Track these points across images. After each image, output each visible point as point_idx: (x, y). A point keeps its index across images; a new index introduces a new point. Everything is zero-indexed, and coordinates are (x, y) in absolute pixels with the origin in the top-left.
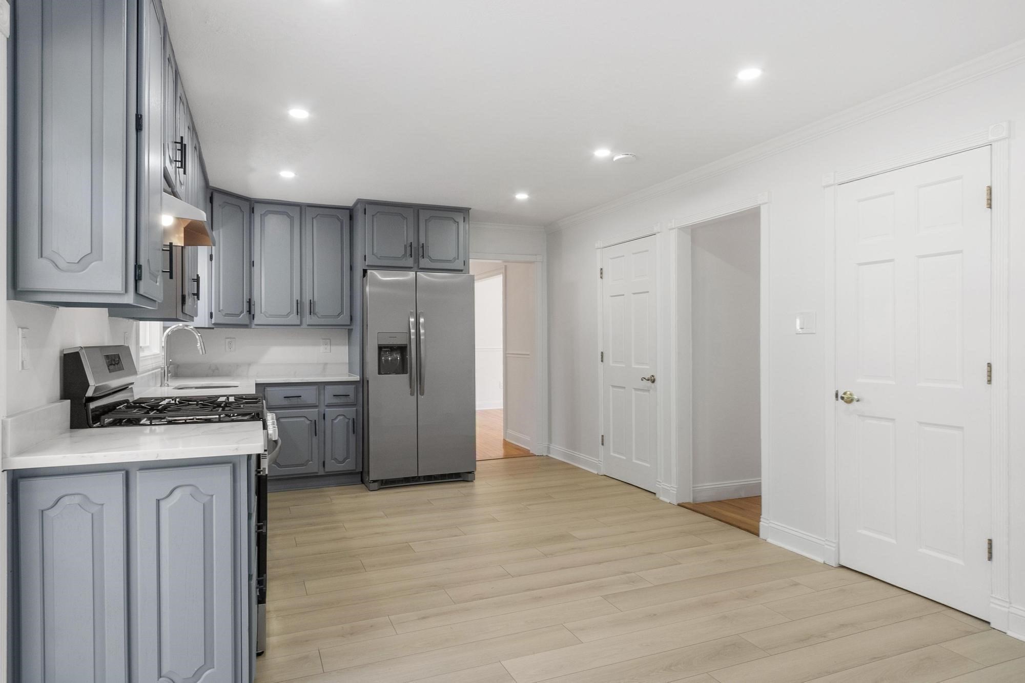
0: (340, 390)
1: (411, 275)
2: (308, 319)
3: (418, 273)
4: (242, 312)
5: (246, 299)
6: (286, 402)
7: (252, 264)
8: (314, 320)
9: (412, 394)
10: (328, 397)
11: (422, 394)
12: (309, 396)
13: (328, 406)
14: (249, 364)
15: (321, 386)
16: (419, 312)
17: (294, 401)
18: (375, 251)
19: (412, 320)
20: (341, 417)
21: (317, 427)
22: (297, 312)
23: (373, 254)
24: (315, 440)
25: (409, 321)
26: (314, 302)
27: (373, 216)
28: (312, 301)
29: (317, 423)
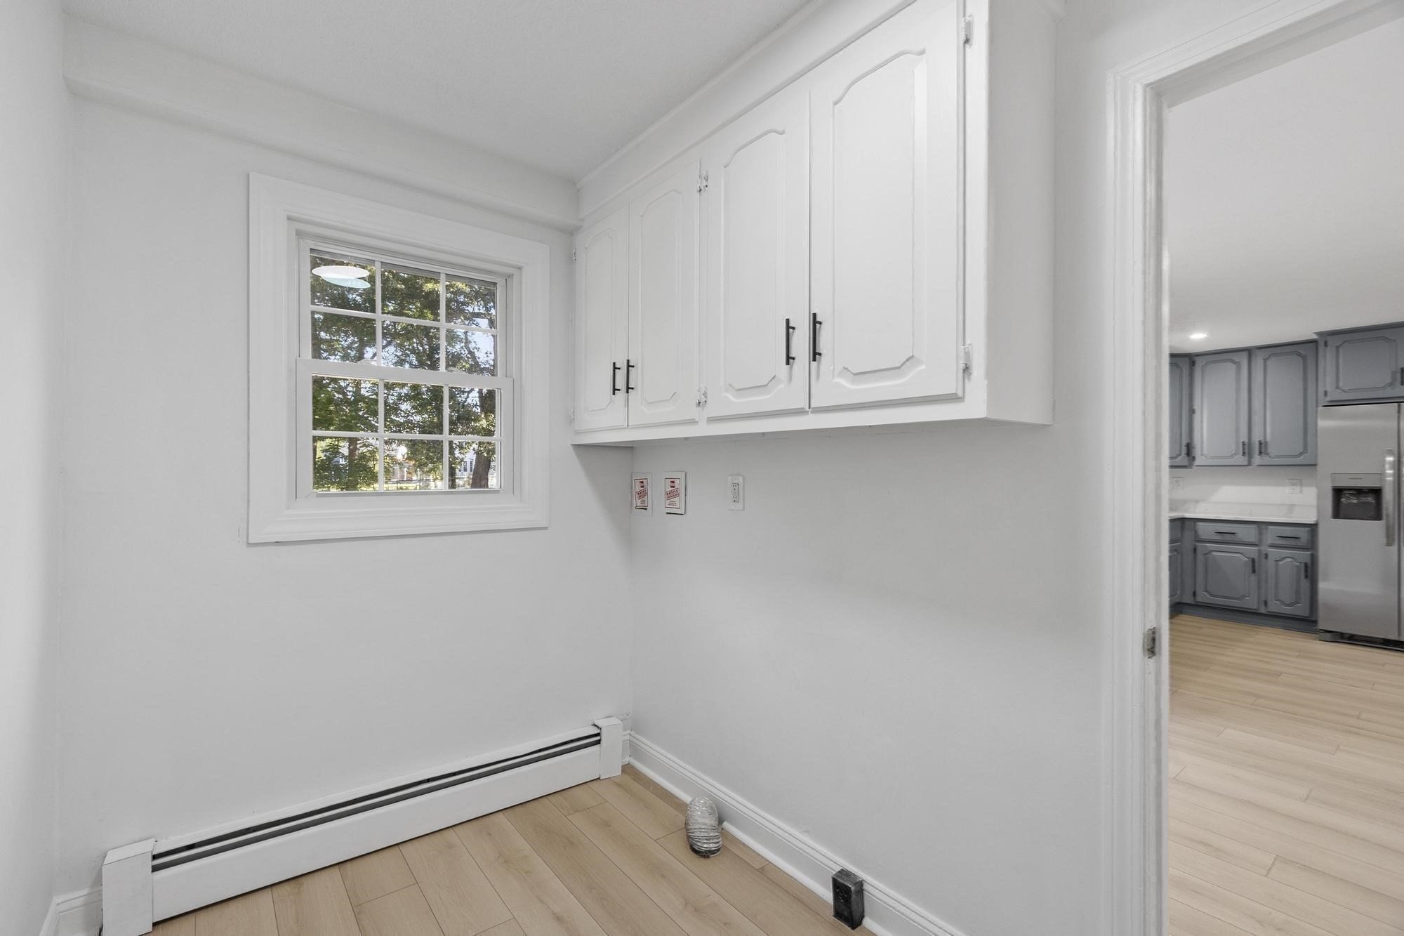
0: (1288, 531)
2: (1257, 459)
4: (1179, 455)
5: (1184, 442)
6: (1218, 538)
7: (1192, 411)
8: (1266, 460)
9: (1389, 544)
10: (1271, 536)
12: (1248, 534)
13: (1272, 546)
14: (1197, 502)
15: (1262, 525)
17: (1228, 537)
18: (1341, 384)
19: (1390, 459)
20: (1289, 560)
21: (1257, 565)
22: (1244, 453)
23: (1337, 387)
24: (1253, 578)
25: (1384, 460)
26: (1266, 442)
27: (1338, 347)
28: (1263, 441)
29: (1257, 561)
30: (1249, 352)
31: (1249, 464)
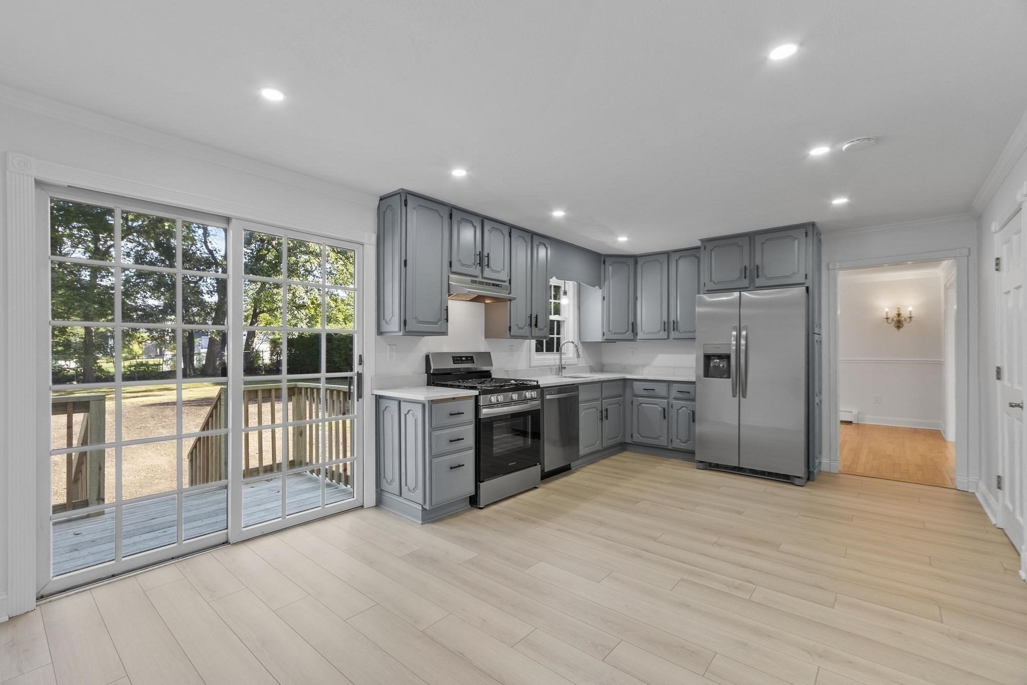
0: (684, 388)
1: (736, 294)
2: (672, 334)
3: (742, 293)
4: (628, 331)
5: (631, 322)
6: (645, 393)
8: (678, 335)
9: (734, 396)
10: (674, 391)
11: (744, 396)
12: (661, 390)
13: (675, 399)
14: (644, 366)
15: (669, 383)
16: (742, 325)
17: (650, 393)
18: (713, 279)
19: (734, 333)
20: (684, 409)
21: (666, 413)
22: (665, 330)
23: (711, 281)
24: (665, 422)
25: (731, 334)
26: (677, 322)
27: (711, 250)
28: (675, 321)
29: (666, 410)
30: (668, 254)
31: (668, 338)
